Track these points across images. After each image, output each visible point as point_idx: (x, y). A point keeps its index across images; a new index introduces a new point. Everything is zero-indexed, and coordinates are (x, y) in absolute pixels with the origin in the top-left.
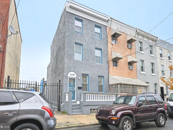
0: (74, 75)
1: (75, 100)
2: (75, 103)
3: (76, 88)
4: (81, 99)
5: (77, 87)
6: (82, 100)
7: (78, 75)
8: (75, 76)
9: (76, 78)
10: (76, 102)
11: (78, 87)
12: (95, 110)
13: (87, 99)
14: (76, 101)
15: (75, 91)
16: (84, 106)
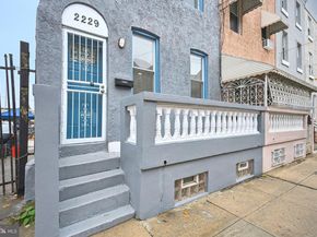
0: (97, 24)
1: (100, 135)
2: (101, 149)
3: (104, 83)
4: (128, 135)
5: (112, 81)
6: (132, 139)
7: (115, 30)
8: (103, 30)
9: (104, 41)
10: (104, 146)
11: (116, 80)
12: (192, 179)
13: (159, 133)
14: (107, 143)
15: (101, 97)
16: (144, 171)
